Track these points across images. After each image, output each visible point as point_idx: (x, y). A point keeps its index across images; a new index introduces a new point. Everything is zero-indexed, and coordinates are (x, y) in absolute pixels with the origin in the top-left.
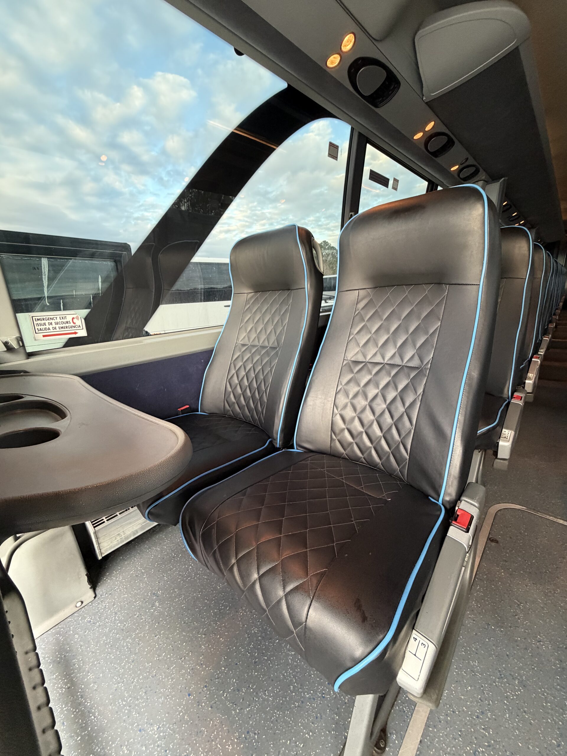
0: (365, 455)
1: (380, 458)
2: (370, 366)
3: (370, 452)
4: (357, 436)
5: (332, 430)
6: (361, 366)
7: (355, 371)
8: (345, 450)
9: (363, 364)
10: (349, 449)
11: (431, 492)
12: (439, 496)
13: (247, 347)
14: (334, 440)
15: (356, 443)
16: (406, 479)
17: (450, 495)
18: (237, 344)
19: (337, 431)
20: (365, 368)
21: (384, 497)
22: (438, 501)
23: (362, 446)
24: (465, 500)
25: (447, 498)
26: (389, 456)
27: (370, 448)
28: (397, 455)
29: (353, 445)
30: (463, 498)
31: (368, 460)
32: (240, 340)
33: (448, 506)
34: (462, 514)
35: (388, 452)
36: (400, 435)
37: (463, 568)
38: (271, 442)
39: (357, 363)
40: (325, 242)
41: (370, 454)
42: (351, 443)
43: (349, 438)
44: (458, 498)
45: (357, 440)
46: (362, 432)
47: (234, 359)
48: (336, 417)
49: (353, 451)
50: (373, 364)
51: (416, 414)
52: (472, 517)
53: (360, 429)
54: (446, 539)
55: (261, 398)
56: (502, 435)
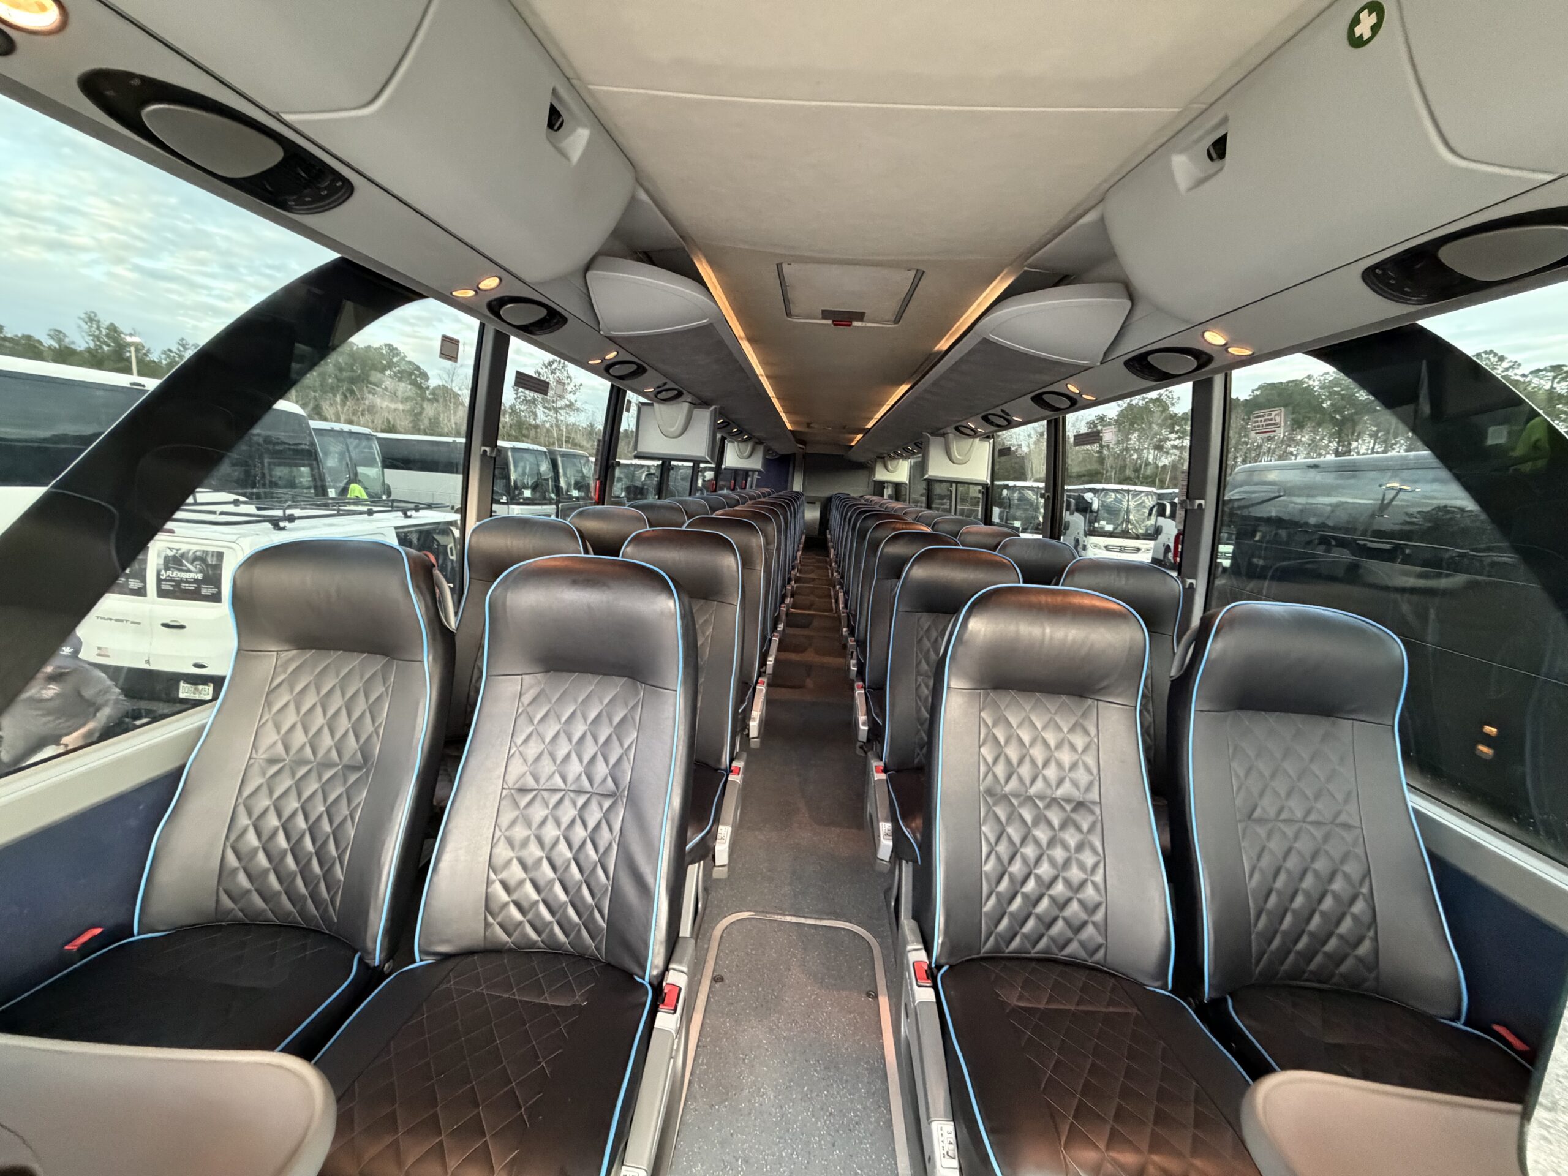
0: (544, 936)
1: (567, 935)
2: (545, 794)
3: (552, 930)
4: (530, 910)
5: (488, 909)
6: (530, 796)
7: (522, 804)
8: (509, 935)
9: (534, 793)
10: (516, 934)
11: (636, 969)
12: (644, 971)
13: (281, 765)
14: (492, 925)
15: (529, 922)
16: (604, 956)
17: (657, 967)
18: (252, 761)
19: (495, 907)
20: (539, 799)
21: (577, 1001)
22: (644, 979)
23: (538, 924)
24: (674, 969)
25: (655, 973)
26: (579, 930)
27: (551, 923)
28: (591, 926)
29: (524, 927)
30: (672, 966)
31: (547, 942)
32: (261, 751)
33: (655, 983)
34: (670, 991)
35: (577, 924)
36: (593, 896)
37: (672, 1060)
38: (361, 960)
39: (523, 790)
40: (389, 346)
41: (552, 933)
42: (521, 923)
43: (517, 915)
44: (666, 969)
45: (530, 916)
46: (537, 902)
47: (246, 794)
48: (493, 886)
49: (525, 935)
50: (549, 792)
51: (614, 862)
52: (680, 989)
53: (534, 896)
54: (654, 1032)
55: (328, 874)
56: (719, 836)
